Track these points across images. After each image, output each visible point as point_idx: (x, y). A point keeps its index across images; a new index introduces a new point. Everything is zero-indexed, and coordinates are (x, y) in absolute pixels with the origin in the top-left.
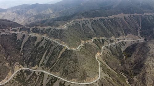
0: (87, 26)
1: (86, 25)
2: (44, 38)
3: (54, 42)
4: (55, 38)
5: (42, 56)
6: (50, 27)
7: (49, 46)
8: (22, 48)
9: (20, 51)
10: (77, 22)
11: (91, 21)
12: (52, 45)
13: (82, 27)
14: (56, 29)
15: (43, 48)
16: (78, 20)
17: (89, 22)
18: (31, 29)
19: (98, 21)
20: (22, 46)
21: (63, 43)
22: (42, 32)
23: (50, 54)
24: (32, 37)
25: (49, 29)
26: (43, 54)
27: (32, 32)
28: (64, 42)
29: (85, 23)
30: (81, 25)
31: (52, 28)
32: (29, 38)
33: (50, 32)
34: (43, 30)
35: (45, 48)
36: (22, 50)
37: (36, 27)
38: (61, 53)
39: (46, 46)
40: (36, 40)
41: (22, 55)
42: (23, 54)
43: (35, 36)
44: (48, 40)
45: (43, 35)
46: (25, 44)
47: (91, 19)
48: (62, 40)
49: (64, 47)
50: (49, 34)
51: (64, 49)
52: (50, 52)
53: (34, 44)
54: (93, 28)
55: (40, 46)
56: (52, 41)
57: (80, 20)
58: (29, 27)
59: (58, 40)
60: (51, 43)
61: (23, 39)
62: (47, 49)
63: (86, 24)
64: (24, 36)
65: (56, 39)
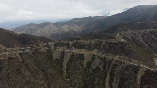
0: (139, 40)
1: (136, 39)
2: (94, 55)
3: (117, 61)
4: (115, 54)
5: (104, 82)
6: (99, 40)
7: (109, 66)
8: (65, 71)
9: (63, 75)
10: (124, 35)
11: (139, 34)
12: (116, 65)
13: (132, 41)
14: (111, 42)
15: (101, 70)
16: (124, 32)
17: (138, 36)
18: (71, 43)
19: (148, 33)
20: (65, 67)
21: (135, 61)
22: (90, 48)
23: (117, 79)
24: (77, 55)
25: (99, 43)
26: (104, 79)
27: (73, 47)
28: (135, 59)
29: (134, 37)
30: (130, 39)
31: (103, 42)
32: (71, 56)
33: (102, 46)
34: (90, 45)
35: (103, 70)
36: (65, 74)
37: (78, 41)
38: (139, 76)
39: (104, 67)
40: (83, 59)
41: (68, 82)
42: (68, 80)
43: (81, 52)
44: (103, 57)
45: (91, 50)
46: (68, 65)
47: (139, 31)
48: (130, 57)
49: (140, 67)
50: (102, 50)
51: (141, 70)
52: (116, 76)
53: (83, 65)
54: (147, 43)
55: (94, 66)
56: (113, 59)
57: (126, 33)
58: (67, 42)
59: (122, 57)
60: (110, 62)
61: (63, 58)
62: (109, 72)
63: (136, 37)
64: (63, 53)
65: (118, 56)
